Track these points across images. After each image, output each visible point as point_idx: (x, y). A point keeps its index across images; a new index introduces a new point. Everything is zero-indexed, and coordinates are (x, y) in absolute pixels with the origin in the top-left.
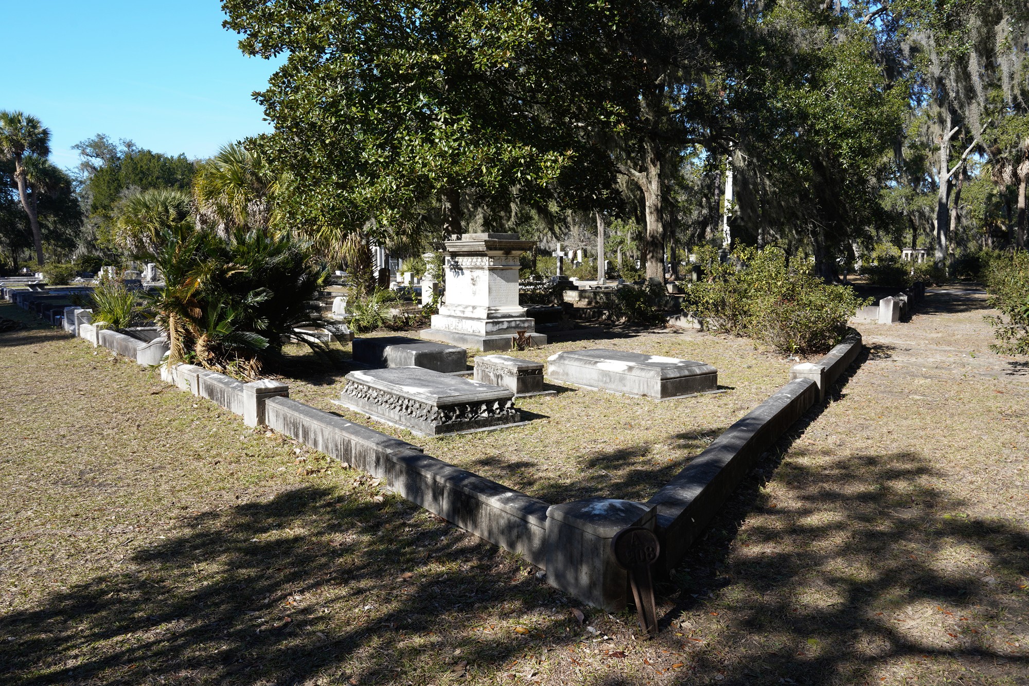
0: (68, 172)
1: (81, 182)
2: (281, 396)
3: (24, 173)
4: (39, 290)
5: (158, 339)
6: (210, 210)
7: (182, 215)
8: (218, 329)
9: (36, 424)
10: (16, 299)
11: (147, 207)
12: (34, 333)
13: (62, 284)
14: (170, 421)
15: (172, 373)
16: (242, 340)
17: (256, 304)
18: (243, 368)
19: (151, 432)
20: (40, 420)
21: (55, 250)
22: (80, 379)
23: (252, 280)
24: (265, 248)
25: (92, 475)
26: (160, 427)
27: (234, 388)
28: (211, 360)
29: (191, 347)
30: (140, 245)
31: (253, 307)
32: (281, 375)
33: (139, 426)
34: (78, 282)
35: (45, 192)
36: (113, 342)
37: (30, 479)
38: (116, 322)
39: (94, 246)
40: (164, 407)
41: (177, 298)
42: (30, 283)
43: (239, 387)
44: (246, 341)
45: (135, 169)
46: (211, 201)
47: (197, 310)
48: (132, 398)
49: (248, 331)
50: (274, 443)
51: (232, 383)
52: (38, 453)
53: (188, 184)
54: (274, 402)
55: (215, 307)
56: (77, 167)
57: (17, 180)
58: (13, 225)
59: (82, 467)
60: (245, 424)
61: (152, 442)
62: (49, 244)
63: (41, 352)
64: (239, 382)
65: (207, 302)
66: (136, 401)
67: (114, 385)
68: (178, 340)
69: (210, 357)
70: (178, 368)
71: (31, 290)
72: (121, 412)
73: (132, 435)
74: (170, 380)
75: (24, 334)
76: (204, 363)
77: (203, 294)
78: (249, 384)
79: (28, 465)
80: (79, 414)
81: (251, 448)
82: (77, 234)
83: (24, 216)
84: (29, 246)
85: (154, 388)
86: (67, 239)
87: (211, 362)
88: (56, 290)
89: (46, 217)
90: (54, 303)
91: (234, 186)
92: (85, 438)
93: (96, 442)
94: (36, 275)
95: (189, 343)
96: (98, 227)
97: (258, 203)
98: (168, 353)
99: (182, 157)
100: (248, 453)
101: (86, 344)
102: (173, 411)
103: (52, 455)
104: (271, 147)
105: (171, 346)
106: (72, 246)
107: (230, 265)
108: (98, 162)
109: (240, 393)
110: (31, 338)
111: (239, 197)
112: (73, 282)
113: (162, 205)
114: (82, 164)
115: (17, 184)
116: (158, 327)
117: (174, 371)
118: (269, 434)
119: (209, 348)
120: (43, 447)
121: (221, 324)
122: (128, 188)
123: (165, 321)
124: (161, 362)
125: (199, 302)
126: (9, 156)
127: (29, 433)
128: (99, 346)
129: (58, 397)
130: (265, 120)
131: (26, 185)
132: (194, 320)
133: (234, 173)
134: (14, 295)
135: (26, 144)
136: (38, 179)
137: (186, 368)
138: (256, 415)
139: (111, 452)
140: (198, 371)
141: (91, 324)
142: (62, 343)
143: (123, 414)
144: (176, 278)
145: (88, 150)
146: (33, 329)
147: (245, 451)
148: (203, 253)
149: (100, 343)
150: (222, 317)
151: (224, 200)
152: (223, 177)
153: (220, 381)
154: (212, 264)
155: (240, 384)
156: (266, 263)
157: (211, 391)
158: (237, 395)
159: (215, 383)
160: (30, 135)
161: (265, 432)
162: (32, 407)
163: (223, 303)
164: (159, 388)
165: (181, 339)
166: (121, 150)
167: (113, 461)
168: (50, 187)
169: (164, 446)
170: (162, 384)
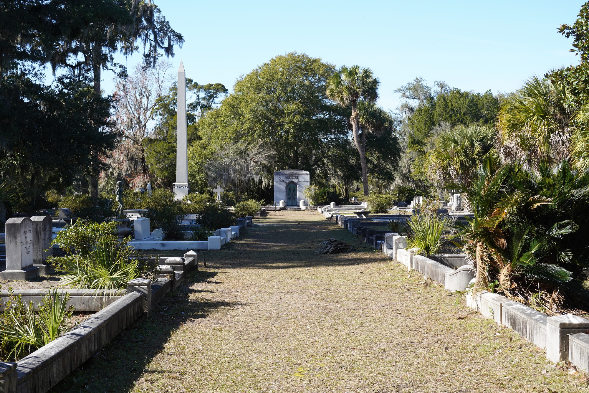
0: (391, 113)
1: (401, 122)
2: (586, 333)
3: (357, 117)
4: (364, 217)
5: (464, 267)
6: (513, 142)
7: (486, 148)
8: (522, 259)
9: (363, 337)
10: (347, 225)
11: (456, 142)
12: (360, 255)
13: (382, 213)
14: (474, 347)
15: (476, 301)
16: (544, 272)
17: (560, 236)
18: (544, 300)
19: (457, 356)
20: (365, 334)
21: (378, 182)
22: (397, 299)
23: (557, 212)
24: (571, 180)
25: (407, 389)
26: (465, 351)
27: (537, 320)
28: (514, 290)
29: (495, 276)
30: (447, 176)
31: (557, 240)
32: (583, 310)
33: (446, 348)
34: (395, 210)
35: (373, 132)
36: (424, 267)
37: (358, 385)
38: (427, 248)
39: (408, 178)
40: (469, 332)
41: (485, 229)
42: (357, 211)
43: (542, 319)
44: (549, 274)
45: (446, 106)
46: (514, 134)
47: (503, 241)
48: (441, 321)
49: (551, 264)
50: (577, 382)
51: (534, 315)
52: (364, 364)
53: (492, 118)
54: (578, 338)
55: (520, 237)
56: (398, 109)
57: (352, 122)
58: (347, 161)
59: (399, 381)
60: (547, 358)
61: (459, 365)
62: (373, 177)
63: (365, 272)
64: (542, 314)
65: (512, 234)
66: (444, 324)
67: (425, 307)
68: (484, 268)
69: (513, 287)
70: (482, 295)
71: (358, 217)
72: (431, 333)
73: (441, 356)
74: (474, 307)
75: (352, 255)
76: (506, 292)
77: (509, 225)
78: (553, 318)
79: (357, 373)
80: (396, 332)
81: (554, 384)
82: (396, 167)
83: (355, 153)
84: (358, 179)
85: (460, 313)
86: (388, 173)
87: (513, 292)
88: (378, 217)
89: (372, 154)
90: (376, 228)
91: (538, 118)
92: (401, 354)
93: (411, 359)
94: (362, 204)
95: (494, 272)
96: (413, 161)
97: (561, 134)
98: (474, 280)
99: (488, 93)
100: (551, 388)
101: (401, 267)
102: (477, 337)
103: (375, 367)
104: (577, 78)
105: (477, 274)
106: (390, 178)
107: (536, 197)
108: (415, 103)
109: (542, 326)
110: (358, 259)
111: (543, 128)
112: (391, 211)
113: (468, 139)
114: (402, 106)
115: (352, 126)
116: (466, 254)
117: (479, 298)
118: (572, 371)
119: (513, 278)
120: (368, 358)
121: (525, 255)
122: (440, 125)
123: (472, 250)
124: (467, 289)
125: (504, 233)
126: (346, 103)
127: (357, 344)
128: (413, 270)
129: (379, 314)
130: (572, 51)
131: (358, 127)
132: (499, 250)
133: (538, 106)
134: (346, 221)
135: (360, 92)
136: (368, 121)
137: (491, 296)
138: (559, 350)
139: (423, 370)
140: (501, 300)
141: (407, 249)
142: (382, 265)
143: (434, 335)
144: (484, 210)
145: (408, 93)
146: (359, 251)
147: (547, 386)
148: (510, 185)
149: (414, 267)
150: (526, 248)
151: (527, 131)
152: (526, 110)
153: (523, 312)
154: (518, 195)
155: (542, 317)
156: (572, 195)
157: (513, 321)
158: (540, 327)
159: (518, 313)
160: (363, 84)
161: (568, 368)
162: (359, 321)
163: (528, 235)
164: (464, 314)
165: (486, 267)
166: (435, 90)
167: (425, 379)
168: (376, 128)
169: (469, 370)
170: (467, 310)
